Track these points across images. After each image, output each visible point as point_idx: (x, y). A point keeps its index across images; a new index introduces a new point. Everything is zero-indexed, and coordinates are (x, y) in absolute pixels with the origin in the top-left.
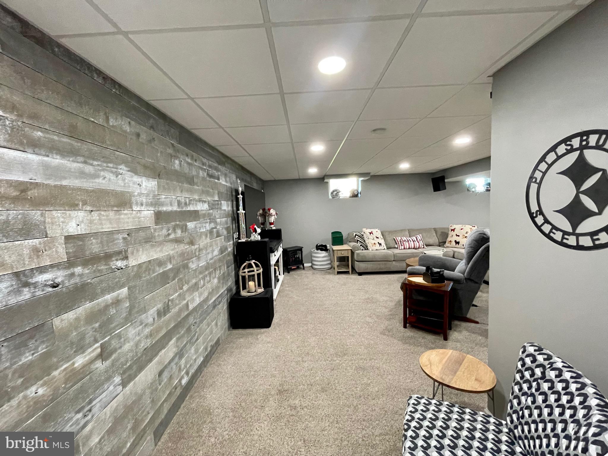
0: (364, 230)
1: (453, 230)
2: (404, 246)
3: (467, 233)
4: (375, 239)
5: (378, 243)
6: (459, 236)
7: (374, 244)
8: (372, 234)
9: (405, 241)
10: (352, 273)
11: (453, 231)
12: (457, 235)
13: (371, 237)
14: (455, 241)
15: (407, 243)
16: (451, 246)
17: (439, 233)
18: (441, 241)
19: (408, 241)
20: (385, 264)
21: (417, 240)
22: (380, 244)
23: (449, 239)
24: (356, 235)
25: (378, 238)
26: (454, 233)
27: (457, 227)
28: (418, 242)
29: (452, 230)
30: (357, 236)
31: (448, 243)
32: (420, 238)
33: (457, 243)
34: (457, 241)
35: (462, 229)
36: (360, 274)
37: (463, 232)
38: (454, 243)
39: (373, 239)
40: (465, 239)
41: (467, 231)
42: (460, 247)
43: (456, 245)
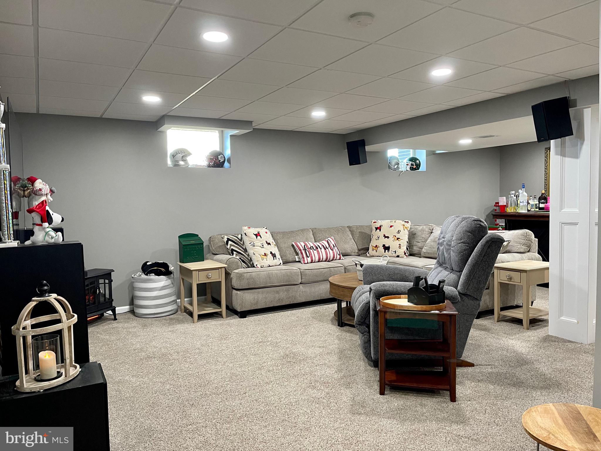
0: (245, 229)
2: (312, 258)
3: (399, 232)
5: (271, 253)
7: (265, 255)
8: (259, 237)
9: (312, 248)
13: (258, 242)
14: (384, 246)
15: (315, 252)
16: (377, 254)
17: (357, 235)
18: (360, 248)
19: (317, 248)
20: (288, 291)
21: (329, 245)
22: (274, 256)
23: (373, 243)
25: (269, 244)
27: (385, 223)
28: (332, 250)
30: (230, 242)
31: (373, 250)
32: (333, 243)
33: (387, 248)
34: (387, 246)
35: (391, 226)
36: (243, 315)
37: (394, 230)
39: (262, 246)
40: (397, 243)
41: (400, 229)
42: (391, 255)
43: (385, 252)
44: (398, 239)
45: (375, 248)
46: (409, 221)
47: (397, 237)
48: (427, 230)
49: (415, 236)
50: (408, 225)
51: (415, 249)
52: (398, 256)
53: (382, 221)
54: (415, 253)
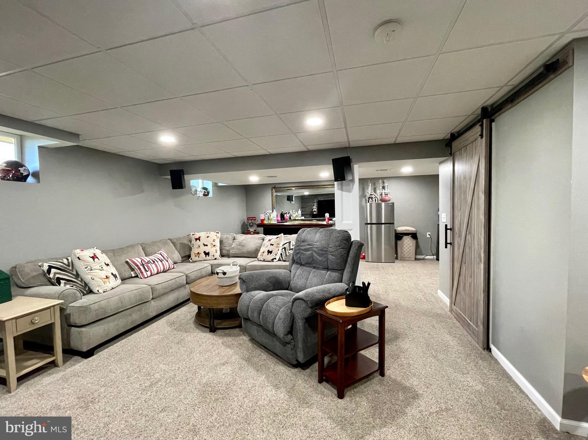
0: (78, 252)
1: (199, 239)
2: (151, 271)
3: (214, 241)
4: (105, 267)
5: (112, 274)
6: (207, 245)
7: (107, 277)
8: (96, 260)
9: (149, 262)
10: (65, 362)
11: (198, 241)
12: (205, 245)
13: (96, 265)
14: (205, 252)
15: (153, 265)
16: (200, 259)
17: (178, 246)
18: (183, 256)
19: (154, 262)
20: (140, 310)
21: (164, 257)
22: (115, 276)
23: (195, 251)
24: (50, 267)
25: (108, 265)
26: (200, 243)
27: (203, 235)
28: (167, 261)
29: (196, 239)
30: (53, 271)
31: (196, 256)
32: (166, 255)
33: (207, 254)
34: (207, 252)
35: (208, 237)
36: (88, 354)
37: (210, 240)
38: (203, 255)
39: (102, 269)
40: (214, 248)
41: (214, 238)
42: (211, 259)
43: (206, 257)
44: (214, 246)
45: (197, 255)
46: (219, 232)
47: (214, 244)
48: (231, 237)
49: (223, 242)
50: (219, 235)
51: (224, 252)
52: (216, 259)
53: (199, 233)
54: (224, 254)
